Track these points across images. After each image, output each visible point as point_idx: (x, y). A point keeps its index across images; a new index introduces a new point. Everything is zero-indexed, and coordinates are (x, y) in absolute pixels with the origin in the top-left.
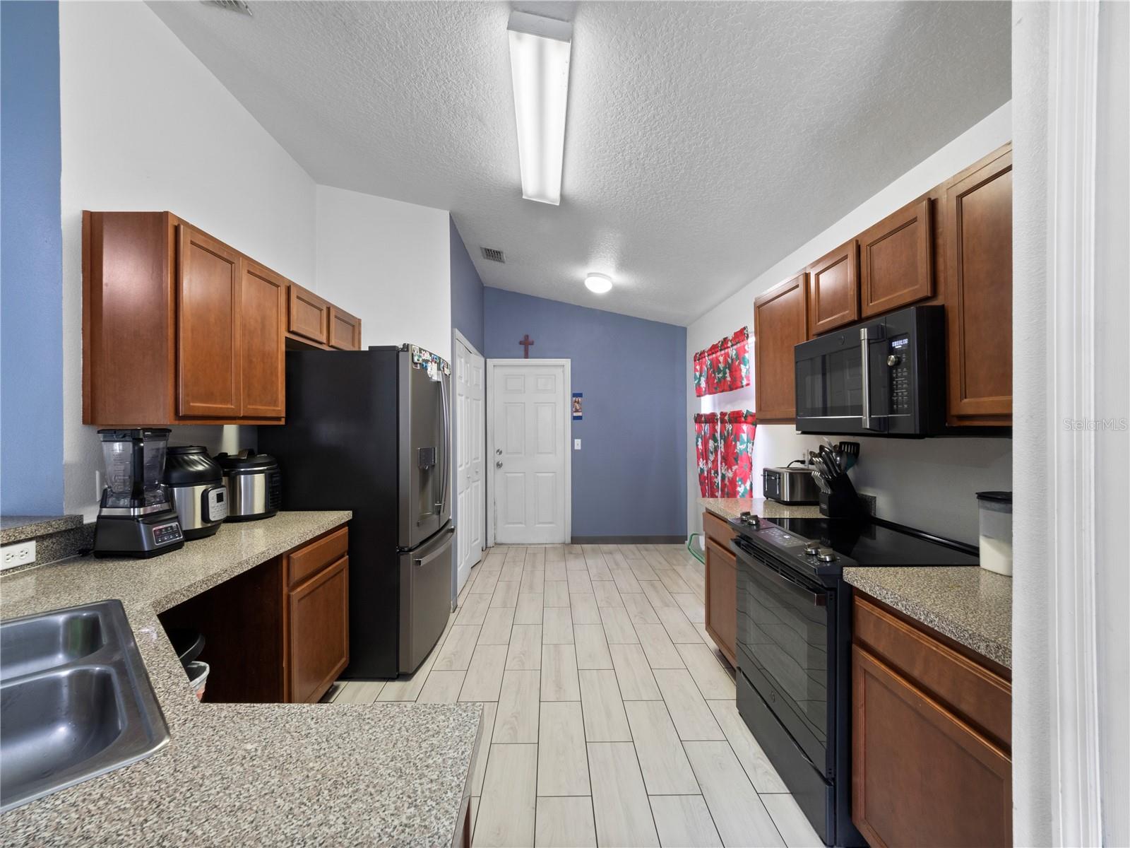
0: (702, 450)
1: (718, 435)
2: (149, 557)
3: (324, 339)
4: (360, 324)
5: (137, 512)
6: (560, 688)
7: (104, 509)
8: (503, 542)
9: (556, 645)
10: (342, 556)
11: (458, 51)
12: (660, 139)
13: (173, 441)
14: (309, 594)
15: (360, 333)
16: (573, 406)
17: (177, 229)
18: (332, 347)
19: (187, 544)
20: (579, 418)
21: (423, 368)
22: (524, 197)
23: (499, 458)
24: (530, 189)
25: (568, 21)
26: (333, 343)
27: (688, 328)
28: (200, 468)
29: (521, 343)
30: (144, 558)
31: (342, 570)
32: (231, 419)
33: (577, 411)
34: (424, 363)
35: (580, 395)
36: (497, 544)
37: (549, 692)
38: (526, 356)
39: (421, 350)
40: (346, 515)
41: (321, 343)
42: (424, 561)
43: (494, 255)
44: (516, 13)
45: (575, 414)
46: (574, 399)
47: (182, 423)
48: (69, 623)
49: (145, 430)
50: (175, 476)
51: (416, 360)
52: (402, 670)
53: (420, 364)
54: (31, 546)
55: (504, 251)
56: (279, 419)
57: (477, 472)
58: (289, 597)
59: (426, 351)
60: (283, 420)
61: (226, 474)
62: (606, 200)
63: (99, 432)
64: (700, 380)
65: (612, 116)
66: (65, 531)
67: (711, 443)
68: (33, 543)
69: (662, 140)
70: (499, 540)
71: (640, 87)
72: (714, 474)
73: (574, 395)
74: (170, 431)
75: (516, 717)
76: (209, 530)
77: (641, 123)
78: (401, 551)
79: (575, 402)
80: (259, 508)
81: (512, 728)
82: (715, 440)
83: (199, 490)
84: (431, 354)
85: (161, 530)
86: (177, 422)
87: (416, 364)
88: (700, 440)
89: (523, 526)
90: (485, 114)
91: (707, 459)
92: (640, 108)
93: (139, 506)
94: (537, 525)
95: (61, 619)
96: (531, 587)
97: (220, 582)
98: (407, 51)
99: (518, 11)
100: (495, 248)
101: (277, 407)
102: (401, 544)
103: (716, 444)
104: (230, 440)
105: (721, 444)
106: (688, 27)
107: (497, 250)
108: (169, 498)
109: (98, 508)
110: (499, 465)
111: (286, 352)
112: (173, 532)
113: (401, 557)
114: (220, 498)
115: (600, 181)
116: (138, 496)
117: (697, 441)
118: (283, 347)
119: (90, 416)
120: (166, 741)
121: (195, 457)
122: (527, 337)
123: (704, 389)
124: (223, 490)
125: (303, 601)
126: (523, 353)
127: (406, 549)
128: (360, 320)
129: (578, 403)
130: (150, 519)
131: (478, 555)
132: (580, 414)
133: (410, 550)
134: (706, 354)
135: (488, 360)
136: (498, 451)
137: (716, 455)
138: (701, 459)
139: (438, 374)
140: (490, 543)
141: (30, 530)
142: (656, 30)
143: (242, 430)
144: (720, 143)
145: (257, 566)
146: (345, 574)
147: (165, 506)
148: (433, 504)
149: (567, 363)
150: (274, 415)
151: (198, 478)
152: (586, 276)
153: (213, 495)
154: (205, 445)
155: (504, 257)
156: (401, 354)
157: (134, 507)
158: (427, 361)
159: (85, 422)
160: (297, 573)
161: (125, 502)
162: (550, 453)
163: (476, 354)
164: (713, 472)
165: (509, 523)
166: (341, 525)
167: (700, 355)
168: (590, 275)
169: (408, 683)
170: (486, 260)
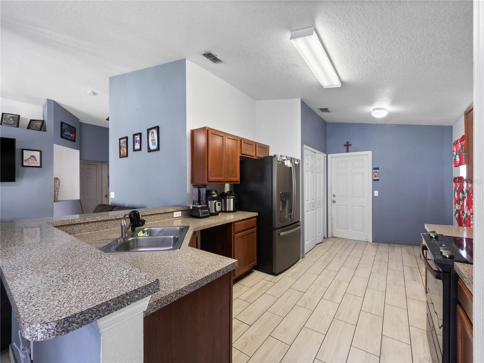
0: (457, 199)
1: (465, 190)
2: (201, 218)
3: (254, 155)
4: (269, 148)
5: (199, 206)
6: (333, 297)
7: (194, 205)
8: (337, 237)
9: (340, 281)
10: (255, 227)
11: (281, 50)
12: (376, 49)
13: (208, 188)
14: (242, 236)
15: (269, 151)
16: (373, 174)
17: (208, 130)
18: (257, 157)
19: (210, 217)
20: (378, 180)
21: (282, 163)
22: (324, 88)
23: (334, 199)
24: (326, 84)
25: (312, 27)
26: (257, 156)
27: (453, 126)
28: (214, 196)
29: (345, 146)
30: (200, 218)
31: (254, 232)
32: (227, 182)
33: (376, 177)
34: (283, 161)
35: (378, 169)
36: (333, 237)
37: (328, 296)
38: (347, 152)
39: (281, 156)
40: (256, 214)
41: (253, 156)
42: (282, 234)
43: (325, 110)
44: (293, 32)
45: (375, 178)
46: (374, 170)
47: (209, 183)
48: (180, 229)
49: (201, 185)
50: (209, 197)
51: (278, 160)
52: (274, 272)
53: (281, 161)
54: (180, 212)
55: (329, 108)
56: (238, 182)
57: (320, 204)
58: (234, 236)
59: (284, 156)
60: (239, 182)
61: (223, 198)
62: (364, 78)
63: (193, 186)
64: (456, 157)
65: (348, 48)
66: (187, 210)
67: (461, 194)
68: (181, 212)
69: (377, 48)
70: (334, 235)
71: (354, 34)
72: (462, 213)
73: (374, 169)
74: (207, 185)
75: (309, 300)
76: (216, 214)
77: (363, 46)
78: (273, 229)
79: (375, 172)
80: (232, 209)
81: (306, 303)
82: (463, 193)
83: (214, 201)
84: (287, 157)
85: (204, 212)
86: (208, 183)
87: (279, 161)
88: (456, 192)
89: (346, 230)
90: (298, 65)
91: (459, 204)
92: (359, 41)
93: (200, 205)
94: (353, 231)
95: (178, 228)
96: (340, 257)
97: (212, 226)
98: (266, 56)
99: (294, 31)
100: (324, 107)
101: (238, 178)
102: (273, 226)
103: (463, 195)
104: (227, 188)
105: (466, 195)
106: (362, 7)
107: (325, 108)
108: (207, 203)
109: (192, 205)
110: (334, 202)
111: (240, 161)
112: (206, 213)
113: (273, 231)
114: (219, 205)
115: (357, 72)
116: (199, 202)
117: (455, 193)
118: (239, 159)
119: (192, 181)
120: (178, 250)
121: (214, 193)
122: (348, 142)
123: (458, 162)
124: (220, 203)
125: (239, 239)
126: (346, 150)
127: (275, 228)
128: (269, 146)
129: (376, 172)
130: (202, 208)
131: (321, 239)
132: (377, 178)
133: (276, 229)
134: (459, 141)
135: (328, 155)
136: (334, 195)
137: (464, 202)
138: (457, 204)
139: (291, 164)
140: (330, 235)
141: (180, 208)
142: (349, 14)
143: (231, 185)
144: (410, 40)
145: (223, 224)
146: (255, 234)
147: (206, 205)
148: (288, 214)
149: (370, 153)
150: (236, 181)
151: (214, 199)
152: (372, 110)
153: (217, 203)
154: (216, 189)
155: (329, 110)
156: (273, 158)
157: (198, 205)
158: (285, 160)
159: (191, 183)
160: (237, 229)
161: (197, 204)
162: (361, 197)
163: (319, 153)
164: (461, 212)
165: (339, 228)
166: (253, 217)
167: (456, 142)
168: (374, 110)
169: (276, 277)
170: (322, 113)
